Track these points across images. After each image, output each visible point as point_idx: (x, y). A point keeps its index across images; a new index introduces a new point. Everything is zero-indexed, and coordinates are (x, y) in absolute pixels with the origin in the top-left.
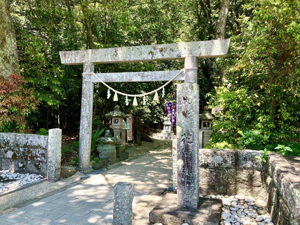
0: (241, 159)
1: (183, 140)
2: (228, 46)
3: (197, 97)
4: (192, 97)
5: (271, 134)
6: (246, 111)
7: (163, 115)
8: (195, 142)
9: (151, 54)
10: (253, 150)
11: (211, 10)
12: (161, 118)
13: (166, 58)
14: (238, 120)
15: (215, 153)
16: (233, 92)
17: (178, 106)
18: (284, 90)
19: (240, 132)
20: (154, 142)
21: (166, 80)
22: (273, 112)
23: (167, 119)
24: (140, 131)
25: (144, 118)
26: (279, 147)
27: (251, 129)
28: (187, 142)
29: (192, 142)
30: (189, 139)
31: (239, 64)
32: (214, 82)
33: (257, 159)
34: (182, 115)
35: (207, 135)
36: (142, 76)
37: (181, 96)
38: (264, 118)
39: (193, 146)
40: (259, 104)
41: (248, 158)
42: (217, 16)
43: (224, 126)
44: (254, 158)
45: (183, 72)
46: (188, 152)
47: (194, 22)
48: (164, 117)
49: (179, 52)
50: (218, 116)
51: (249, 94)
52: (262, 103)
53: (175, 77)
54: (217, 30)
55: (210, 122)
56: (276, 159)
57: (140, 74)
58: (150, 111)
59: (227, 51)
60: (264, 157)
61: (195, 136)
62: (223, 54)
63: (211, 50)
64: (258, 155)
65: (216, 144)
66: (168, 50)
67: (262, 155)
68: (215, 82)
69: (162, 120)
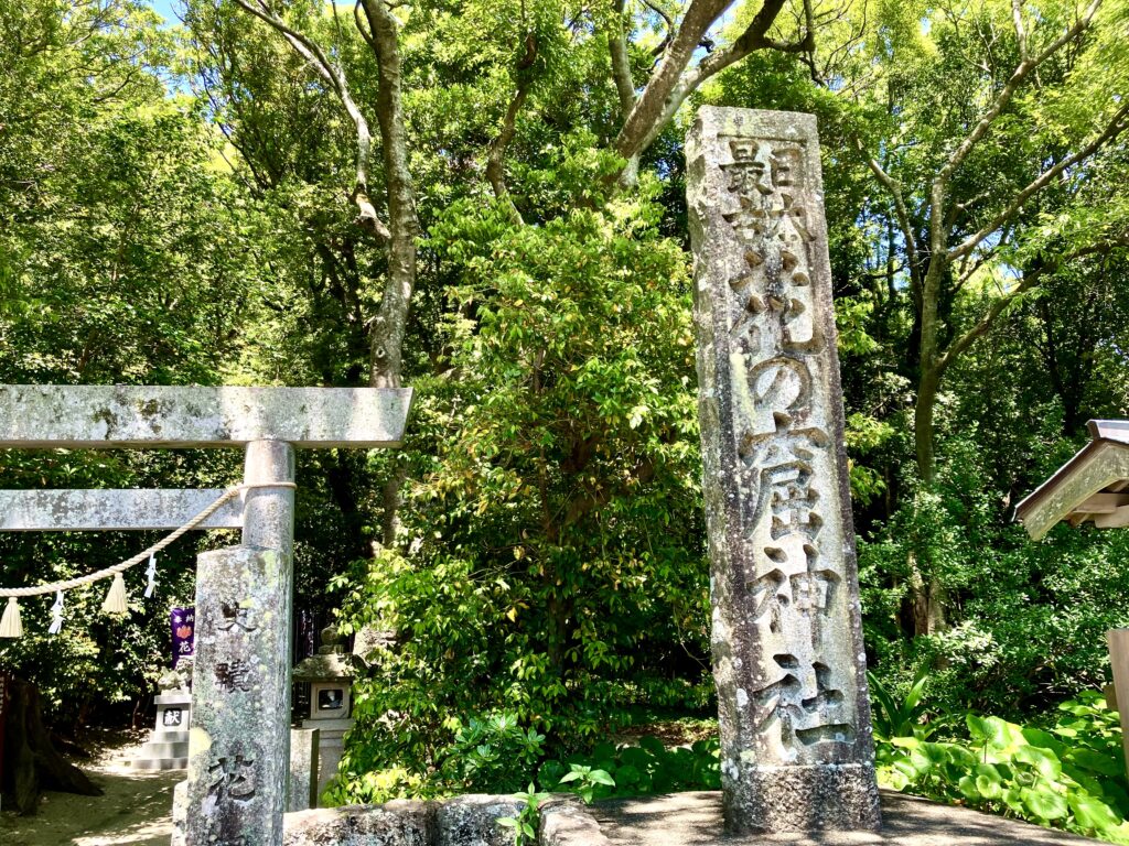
0: (451, 835)
1: (213, 788)
2: (406, 412)
3: (281, 604)
4: (258, 606)
5: (555, 722)
6: (469, 640)
7: (159, 663)
8: (266, 790)
9: (103, 423)
10: (491, 792)
11: (357, 276)
12: (146, 675)
13: (167, 438)
14: (446, 674)
15: (352, 822)
16: (424, 572)
17: (200, 644)
18: (585, 567)
19: (452, 723)
20: (102, 793)
21: (167, 525)
22: (556, 641)
23: (176, 681)
24: (33, 747)
25: (63, 680)
26: (576, 772)
27: (490, 709)
28: (230, 795)
29: (251, 794)
30: (241, 779)
31: (442, 475)
32: (367, 527)
33: (505, 828)
34: (215, 679)
35: (333, 743)
36: (57, 508)
37: (212, 600)
38: (530, 664)
39: (257, 811)
40: (512, 615)
41: (474, 828)
42: (377, 298)
43: (396, 701)
44: (494, 825)
45: (235, 496)
46: (232, 838)
47: (296, 308)
48: (159, 671)
49: (225, 420)
50: (374, 662)
51: (477, 577)
52: (520, 611)
53: (204, 513)
54: (375, 349)
55: (343, 689)
56: (567, 823)
57: (46, 497)
58: (98, 650)
59: (401, 429)
60: (526, 818)
61: (265, 766)
62: (386, 437)
63: (343, 421)
64: (509, 813)
65: (364, 779)
66: (179, 409)
67: (521, 810)
68: (371, 525)
69: (151, 686)
